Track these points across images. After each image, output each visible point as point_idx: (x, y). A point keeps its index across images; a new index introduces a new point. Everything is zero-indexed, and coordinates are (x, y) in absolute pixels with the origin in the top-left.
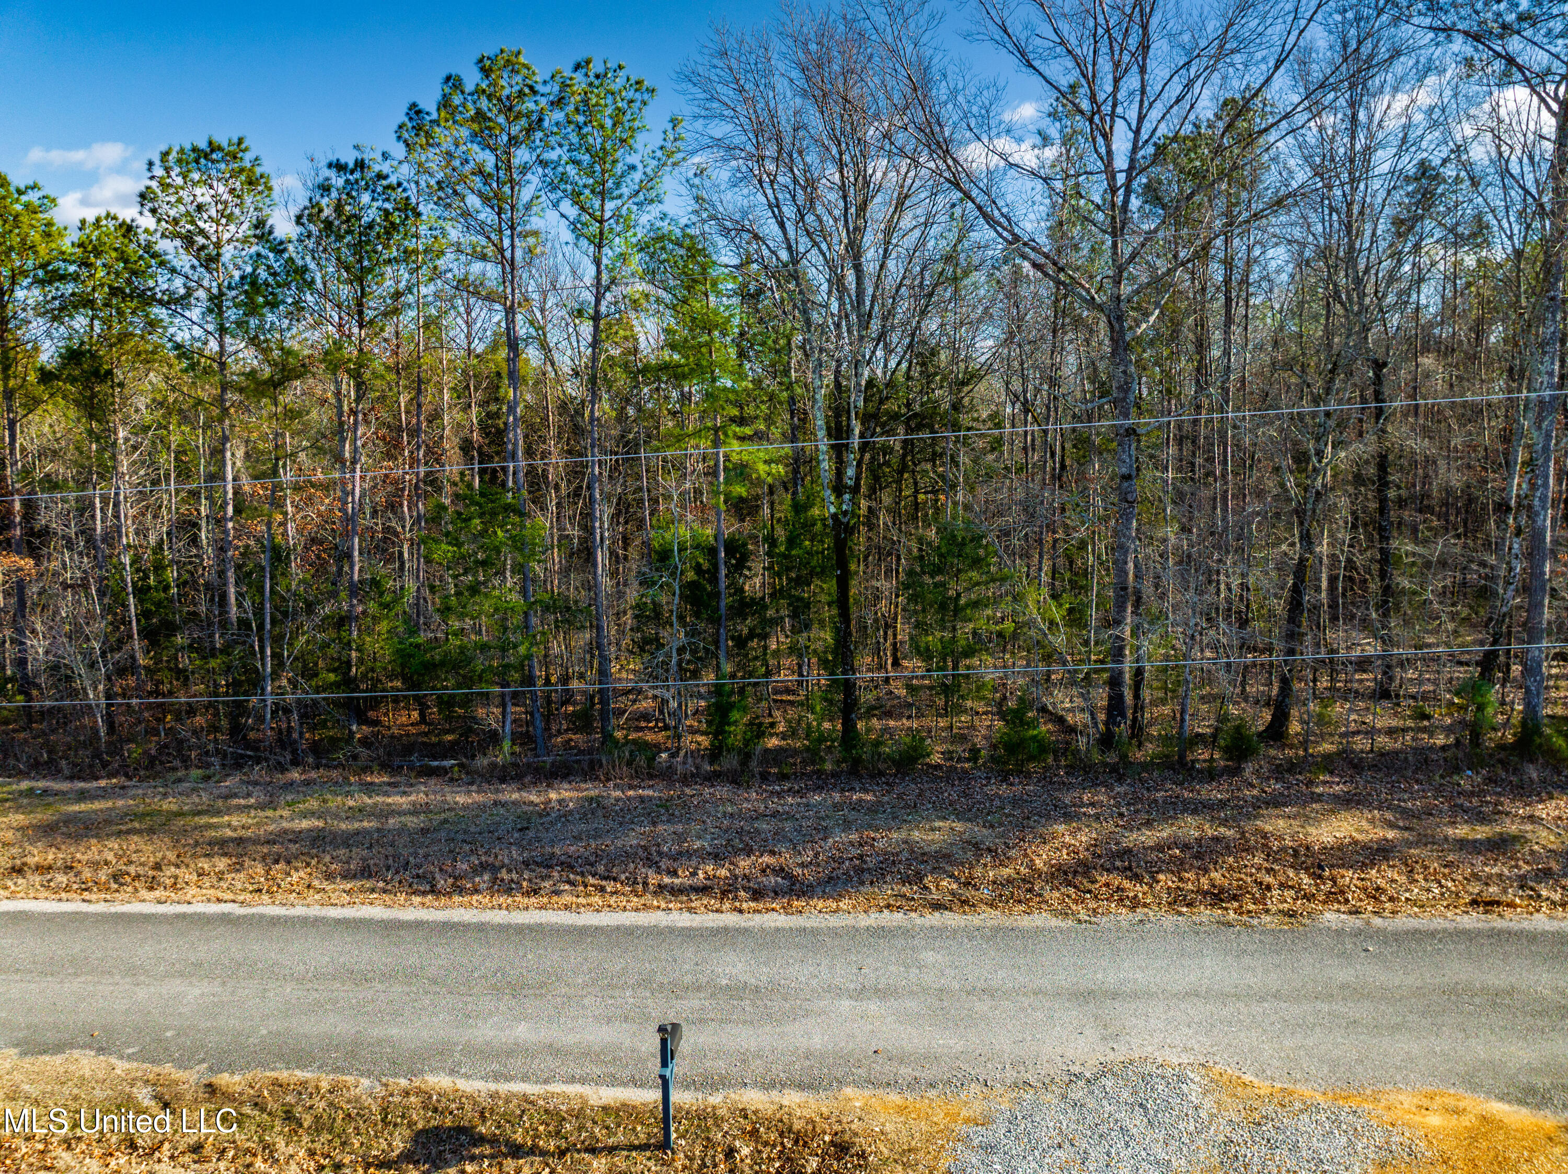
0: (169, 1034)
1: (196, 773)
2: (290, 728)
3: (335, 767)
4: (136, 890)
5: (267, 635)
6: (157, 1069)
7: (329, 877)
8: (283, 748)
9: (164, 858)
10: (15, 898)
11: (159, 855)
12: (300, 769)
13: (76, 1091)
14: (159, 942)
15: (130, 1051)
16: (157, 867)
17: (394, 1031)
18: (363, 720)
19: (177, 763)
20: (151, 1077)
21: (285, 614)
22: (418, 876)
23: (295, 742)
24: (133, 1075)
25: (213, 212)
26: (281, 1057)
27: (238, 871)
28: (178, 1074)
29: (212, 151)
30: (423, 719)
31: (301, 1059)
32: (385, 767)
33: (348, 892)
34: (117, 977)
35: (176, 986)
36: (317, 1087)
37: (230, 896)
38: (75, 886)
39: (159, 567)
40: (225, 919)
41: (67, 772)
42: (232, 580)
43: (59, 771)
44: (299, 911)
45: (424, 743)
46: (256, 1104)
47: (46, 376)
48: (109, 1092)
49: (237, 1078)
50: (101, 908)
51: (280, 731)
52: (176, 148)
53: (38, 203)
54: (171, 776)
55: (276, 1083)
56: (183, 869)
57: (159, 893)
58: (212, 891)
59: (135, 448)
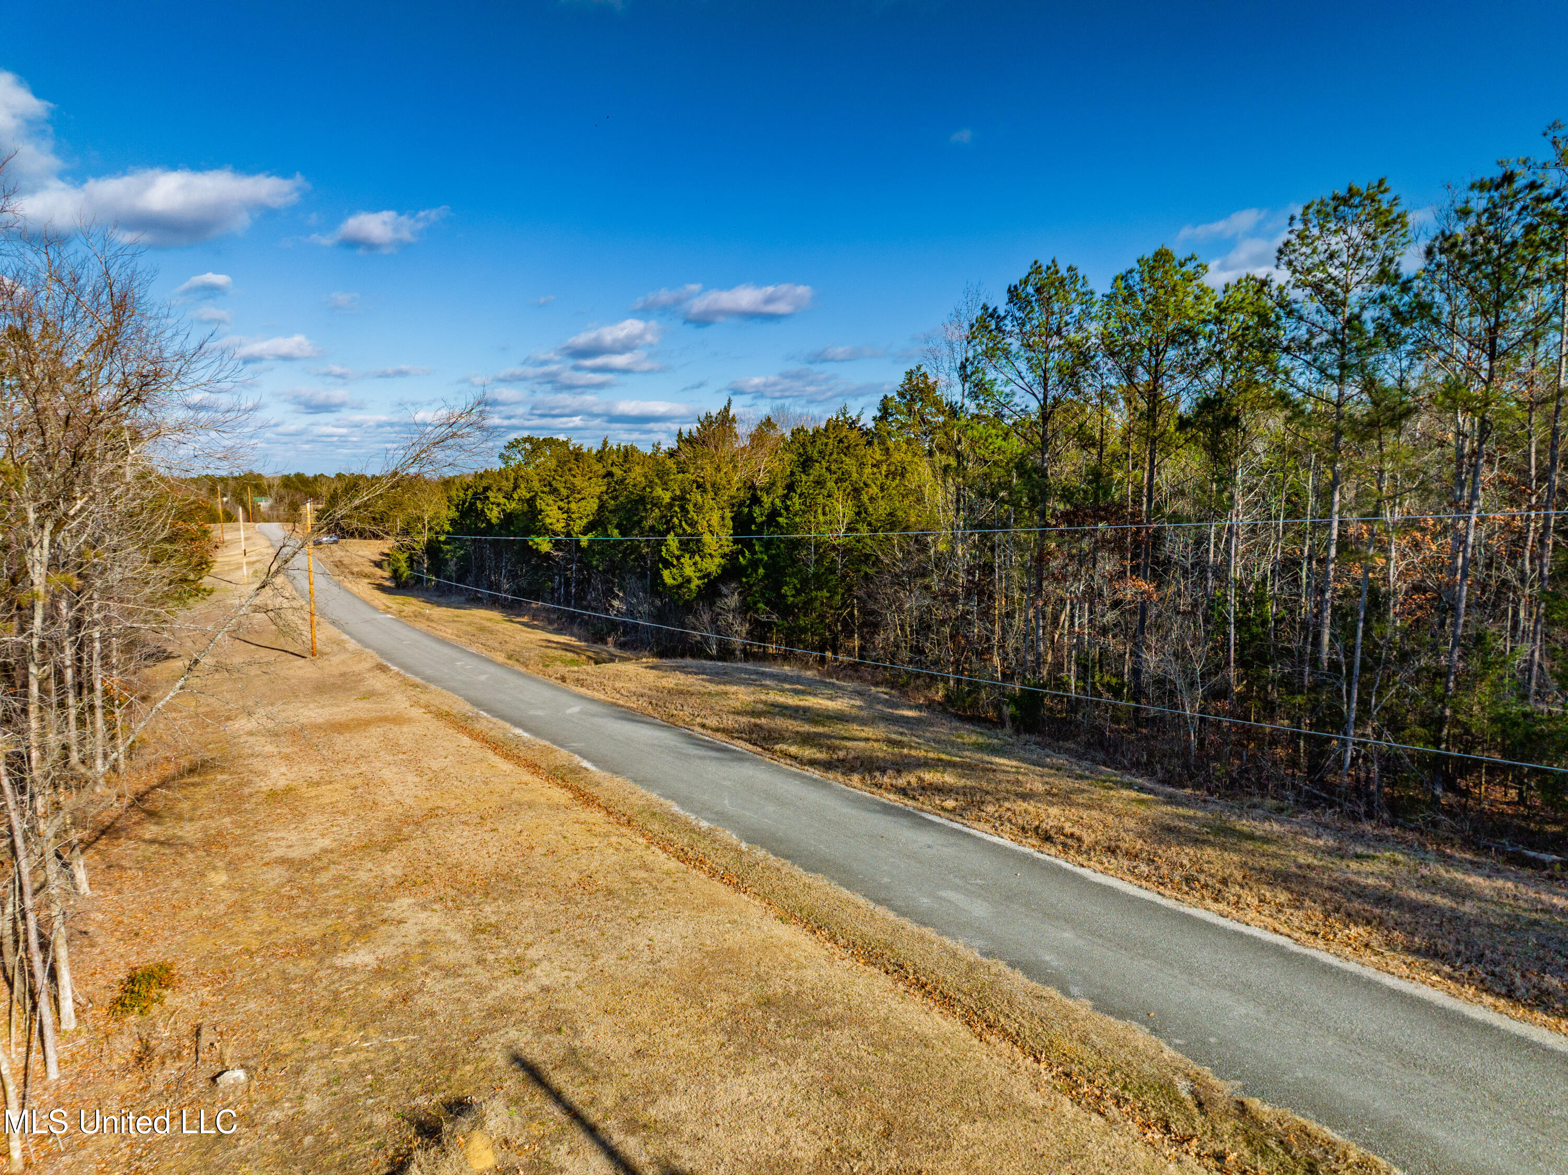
0: (1212, 1040)
1: (1270, 803)
2: (1368, 780)
3: (1412, 830)
4: (1203, 897)
5: (1355, 679)
6: (1197, 1068)
7: (1390, 944)
8: (1359, 797)
9: (1230, 876)
10: (1107, 874)
11: (1228, 872)
12: (1374, 823)
13: (1129, 1058)
14: (1216, 952)
15: (1178, 1041)
16: (1224, 881)
17: (1440, 1134)
18: (1450, 786)
19: (1254, 789)
20: (1191, 1073)
21: (1378, 661)
22: (1493, 974)
23: (1372, 794)
24: (1176, 1064)
25: (1344, 258)
26: (1313, 1107)
27: (1297, 908)
28: (1214, 1081)
29: (1351, 197)
30: (1522, 800)
31: (1334, 1118)
32: (1468, 843)
33: (1409, 965)
34: (1177, 971)
35: (1224, 998)
36: (1345, 1154)
37: (1286, 930)
38: (1154, 879)
39: (1260, 601)
40: (1279, 950)
41: (1160, 775)
42: (1328, 621)
43: (1154, 773)
44: (1352, 967)
45: (1519, 828)
46: (1281, 1142)
47: (1183, 424)
48: (1155, 1070)
49: (1267, 1108)
50: (1170, 904)
51: (1358, 778)
52: (1318, 200)
53: (1193, 271)
54: (1247, 801)
55: (1303, 1129)
56: (1247, 891)
57: (1222, 906)
58: (1270, 920)
59: (1251, 490)
